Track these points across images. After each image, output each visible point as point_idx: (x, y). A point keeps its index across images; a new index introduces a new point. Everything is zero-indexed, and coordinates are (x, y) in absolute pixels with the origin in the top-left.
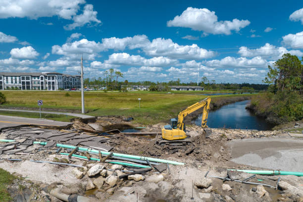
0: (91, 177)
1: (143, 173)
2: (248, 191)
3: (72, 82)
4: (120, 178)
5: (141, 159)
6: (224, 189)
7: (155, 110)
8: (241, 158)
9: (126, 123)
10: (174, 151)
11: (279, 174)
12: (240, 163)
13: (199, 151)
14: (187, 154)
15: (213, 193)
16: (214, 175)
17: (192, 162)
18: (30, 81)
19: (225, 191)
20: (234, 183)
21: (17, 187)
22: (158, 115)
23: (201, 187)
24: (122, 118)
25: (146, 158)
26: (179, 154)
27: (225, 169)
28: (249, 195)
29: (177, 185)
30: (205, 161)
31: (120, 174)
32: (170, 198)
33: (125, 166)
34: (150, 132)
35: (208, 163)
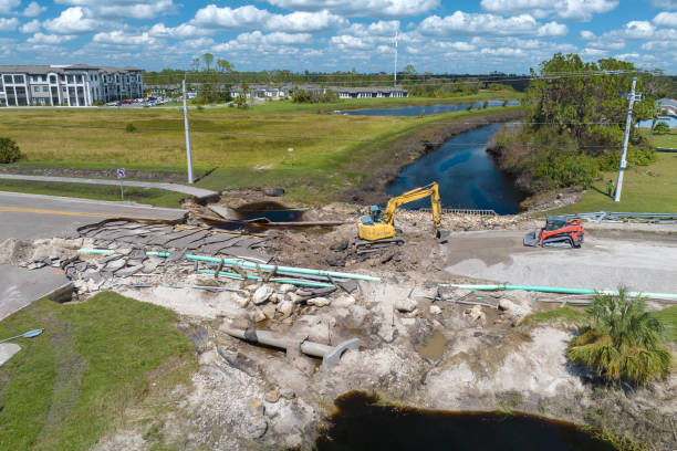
0: (259, 305)
1: (326, 295)
2: (461, 313)
3: (120, 84)
4: (296, 303)
5: (318, 275)
6: (432, 312)
7: (320, 171)
8: (458, 266)
9: (272, 199)
10: (364, 257)
11: (505, 289)
12: (456, 273)
13: (401, 257)
14: (384, 263)
15: (419, 319)
16: (420, 293)
17: (391, 275)
18: (25, 85)
19: (433, 315)
20: (445, 304)
21: (187, 326)
22: (326, 181)
23: (403, 311)
24: (264, 191)
25: (326, 272)
26: (371, 262)
27: (436, 284)
28: (462, 318)
29: (373, 309)
30: (409, 273)
31: (295, 298)
32: (365, 326)
33: (298, 286)
34: (320, 219)
35: (413, 274)
